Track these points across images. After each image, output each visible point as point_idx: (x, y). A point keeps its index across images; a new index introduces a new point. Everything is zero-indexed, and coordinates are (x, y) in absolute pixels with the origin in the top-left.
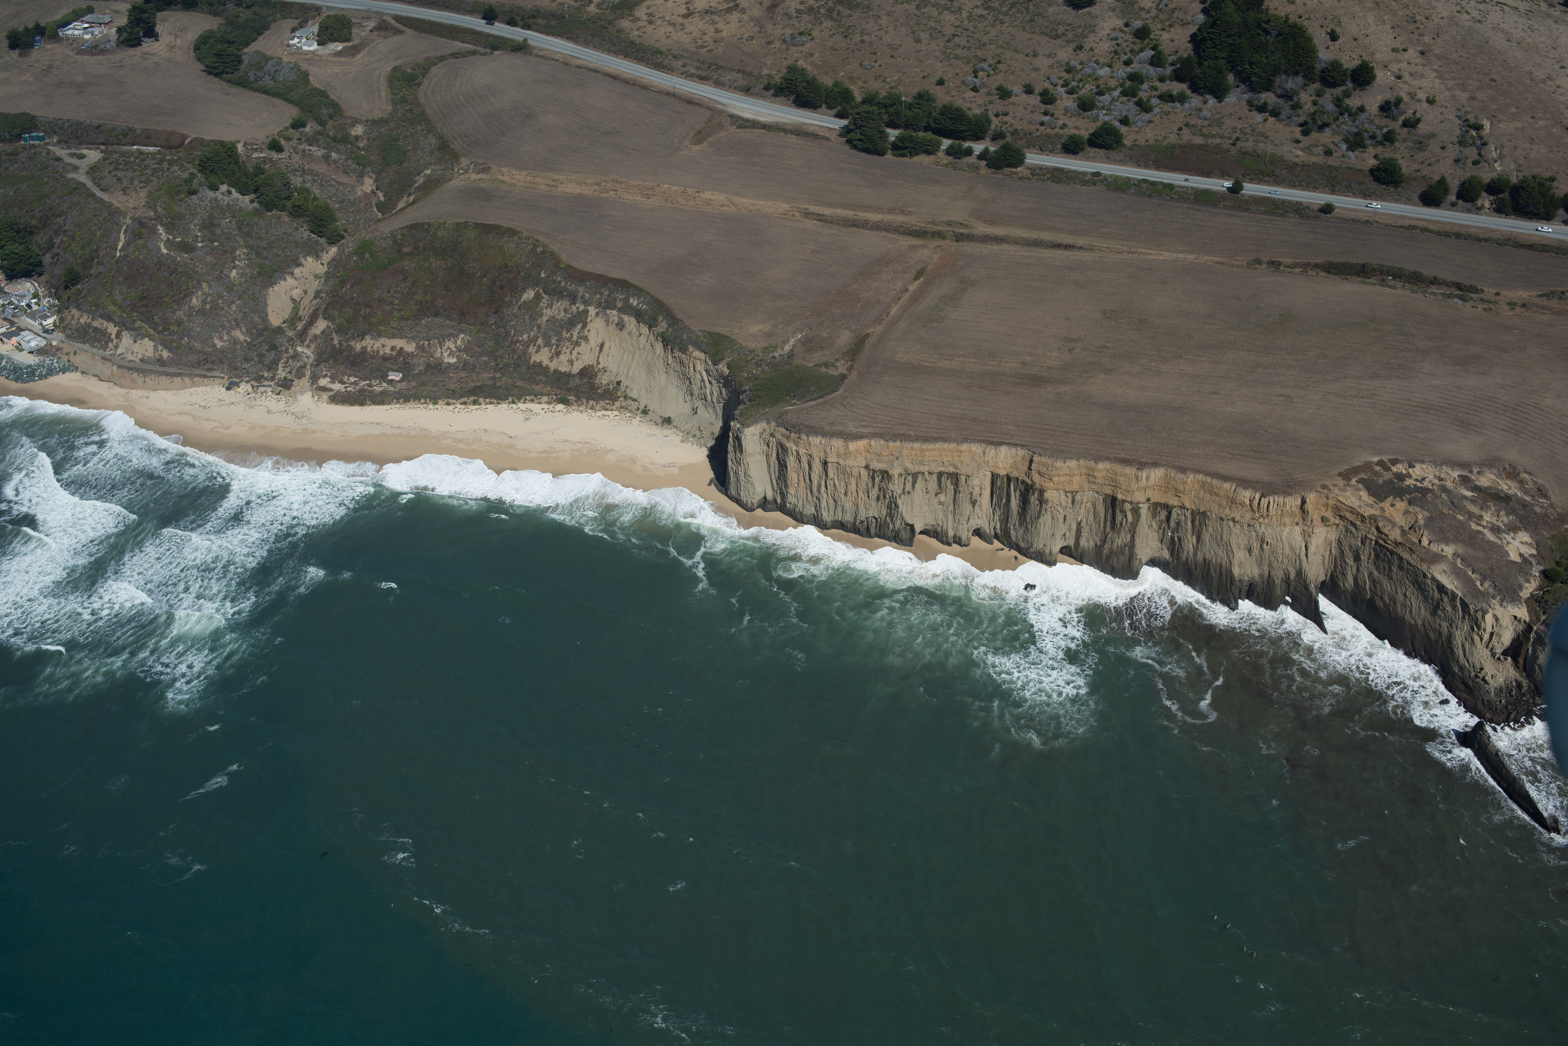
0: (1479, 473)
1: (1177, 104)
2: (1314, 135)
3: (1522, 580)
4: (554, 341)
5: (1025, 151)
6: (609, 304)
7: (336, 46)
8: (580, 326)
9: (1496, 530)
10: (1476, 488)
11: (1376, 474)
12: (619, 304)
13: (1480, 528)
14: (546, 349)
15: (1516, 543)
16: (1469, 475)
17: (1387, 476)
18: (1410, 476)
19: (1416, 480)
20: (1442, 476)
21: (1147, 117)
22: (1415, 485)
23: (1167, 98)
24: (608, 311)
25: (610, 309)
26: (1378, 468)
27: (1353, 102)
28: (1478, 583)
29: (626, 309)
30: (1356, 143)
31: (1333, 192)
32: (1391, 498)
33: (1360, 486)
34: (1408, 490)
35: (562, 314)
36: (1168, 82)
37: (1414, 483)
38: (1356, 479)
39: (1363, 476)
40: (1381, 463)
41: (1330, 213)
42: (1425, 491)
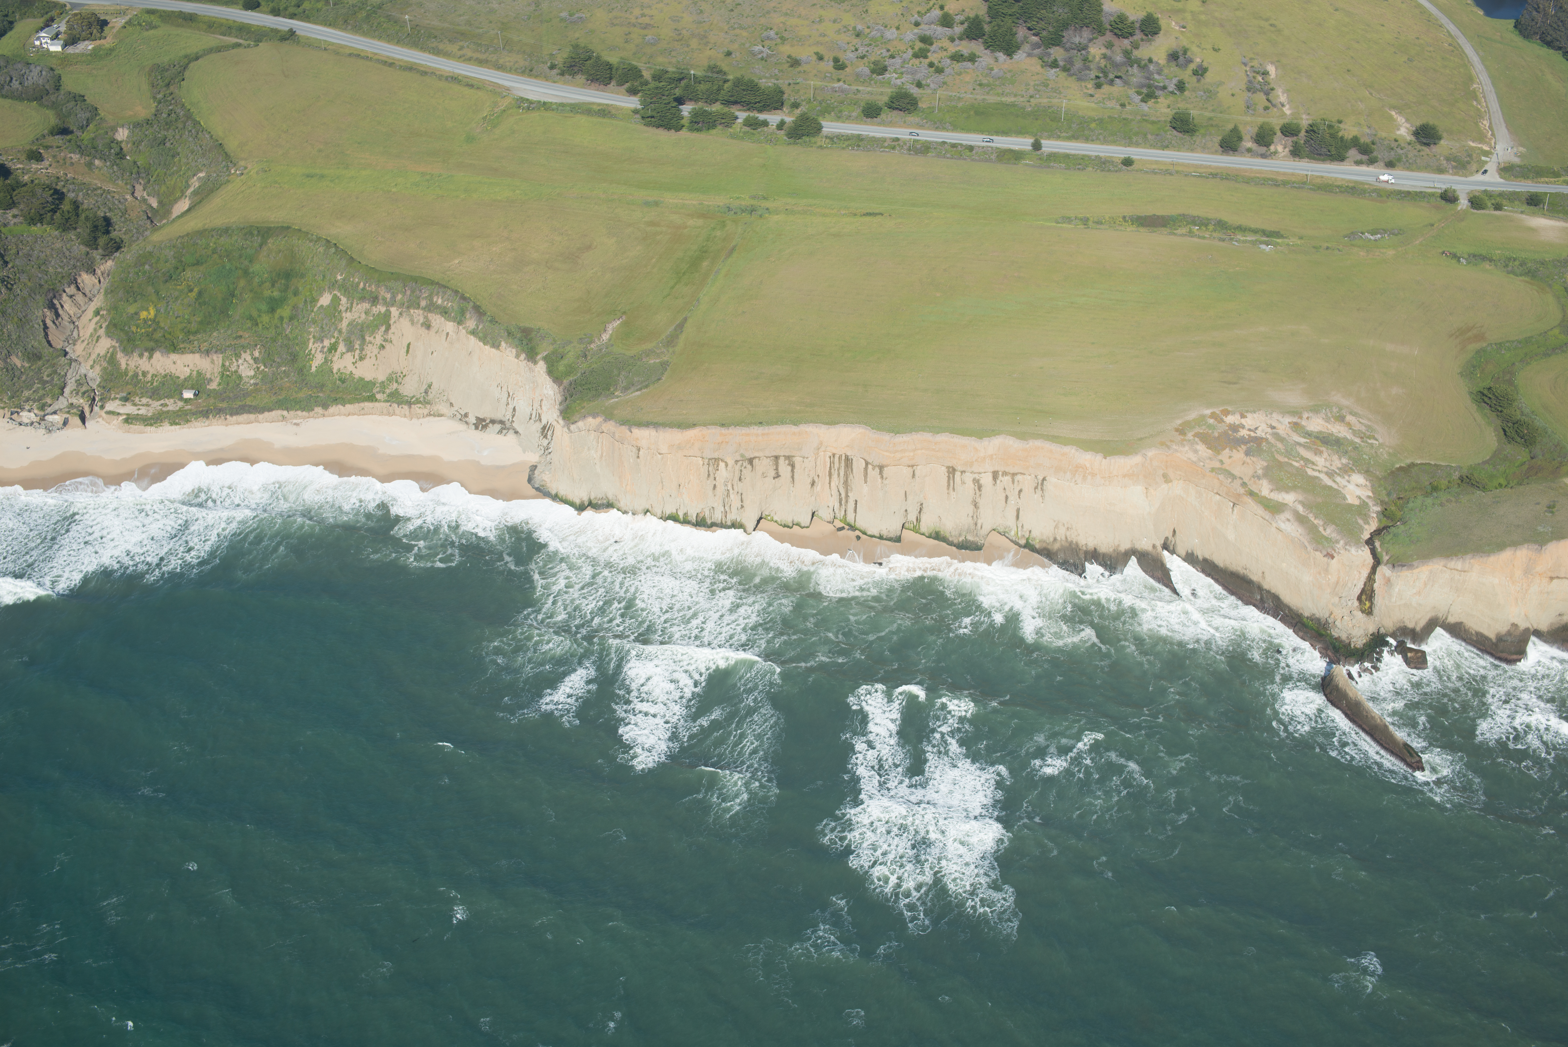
0: (1308, 418)
1: (969, 64)
2: (1106, 88)
3: (1360, 522)
4: (357, 346)
5: (820, 119)
6: (413, 304)
7: (87, 46)
8: (383, 328)
9: (1330, 474)
10: (1308, 434)
11: (1210, 426)
12: (423, 303)
13: (1316, 474)
14: (350, 354)
15: (1351, 486)
16: (1299, 421)
17: (1222, 428)
18: (1243, 427)
19: (1250, 430)
20: (1273, 424)
21: (941, 78)
22: (1249, 436)
23: (957, 57)
24: (412, 311)
25: (415, 308)
26: (1211, 421)
27: (1143, 53)
28: (1321, 529)
29: (431, 307)
30: (1149, 94)
31: (1130, 143)
32: (1227, 450)
33: (1197, 439)
34: (1242, 441)
35: (363, 316)
36: (957, 42)
37: (1248, 433)
38: (1193, 433)
39: (1198, 430)
40: (1213, 416)
41: (1131, 165)
42: (1258, 440)
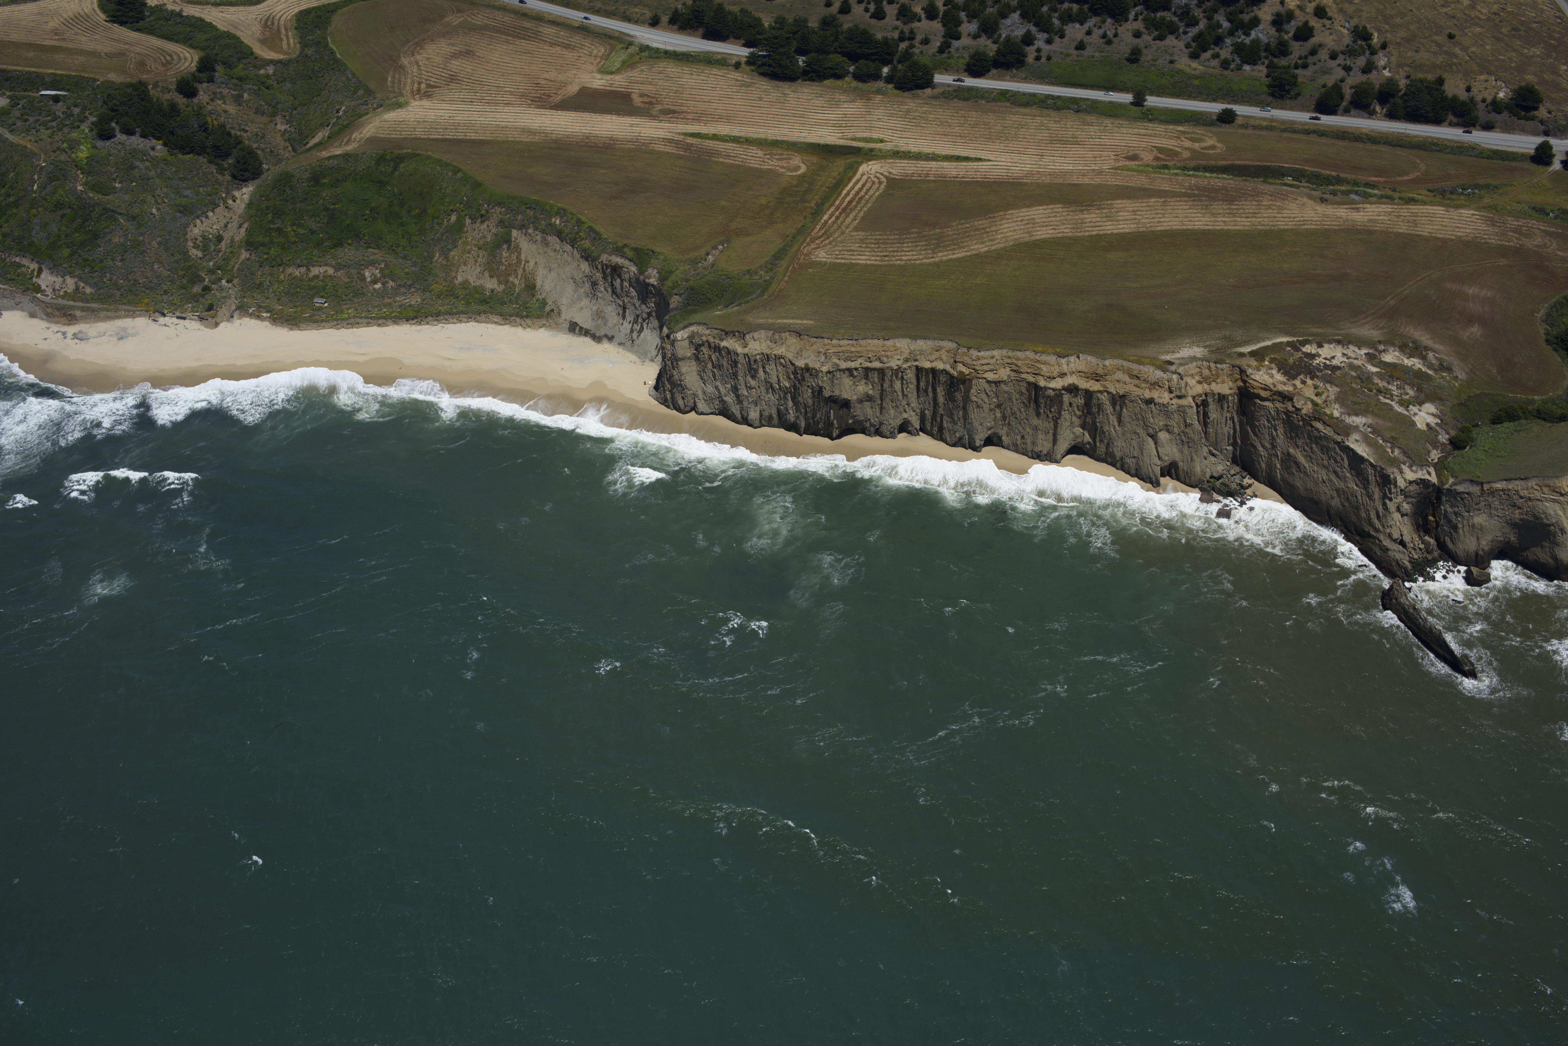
0: (1383, 351)
4: (478, 263)
5: (935, 72)
6: (532, 226)
8: (504, 247)
9: (1402, 403)
10: (1382, 365)
11: (1287, 354)
12: (541, 225)
13: (1388, 401)
14: (471, 269)
15: (1422, 414)
16: (1375, 352)
17: (1298, 356)
18: (1319, 356)
19: (1326, 359)
20: (1350, 355)
22: (1323, 364)
24: (531, 231)
25: (534, 229)
26: (1289, 349)
28: (1389, 450)
29: (549, 229)
31: (1232, 102)
32: (1302, 376)
33: (1273, 365)
34: (1318, 369)
35: (486, 235)
36: (1067, 3)
39: (1275, 356)
40: (1291, 344)
41: (1231, 120)
42: (1335, 369)
